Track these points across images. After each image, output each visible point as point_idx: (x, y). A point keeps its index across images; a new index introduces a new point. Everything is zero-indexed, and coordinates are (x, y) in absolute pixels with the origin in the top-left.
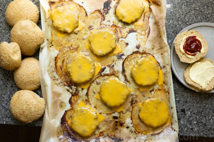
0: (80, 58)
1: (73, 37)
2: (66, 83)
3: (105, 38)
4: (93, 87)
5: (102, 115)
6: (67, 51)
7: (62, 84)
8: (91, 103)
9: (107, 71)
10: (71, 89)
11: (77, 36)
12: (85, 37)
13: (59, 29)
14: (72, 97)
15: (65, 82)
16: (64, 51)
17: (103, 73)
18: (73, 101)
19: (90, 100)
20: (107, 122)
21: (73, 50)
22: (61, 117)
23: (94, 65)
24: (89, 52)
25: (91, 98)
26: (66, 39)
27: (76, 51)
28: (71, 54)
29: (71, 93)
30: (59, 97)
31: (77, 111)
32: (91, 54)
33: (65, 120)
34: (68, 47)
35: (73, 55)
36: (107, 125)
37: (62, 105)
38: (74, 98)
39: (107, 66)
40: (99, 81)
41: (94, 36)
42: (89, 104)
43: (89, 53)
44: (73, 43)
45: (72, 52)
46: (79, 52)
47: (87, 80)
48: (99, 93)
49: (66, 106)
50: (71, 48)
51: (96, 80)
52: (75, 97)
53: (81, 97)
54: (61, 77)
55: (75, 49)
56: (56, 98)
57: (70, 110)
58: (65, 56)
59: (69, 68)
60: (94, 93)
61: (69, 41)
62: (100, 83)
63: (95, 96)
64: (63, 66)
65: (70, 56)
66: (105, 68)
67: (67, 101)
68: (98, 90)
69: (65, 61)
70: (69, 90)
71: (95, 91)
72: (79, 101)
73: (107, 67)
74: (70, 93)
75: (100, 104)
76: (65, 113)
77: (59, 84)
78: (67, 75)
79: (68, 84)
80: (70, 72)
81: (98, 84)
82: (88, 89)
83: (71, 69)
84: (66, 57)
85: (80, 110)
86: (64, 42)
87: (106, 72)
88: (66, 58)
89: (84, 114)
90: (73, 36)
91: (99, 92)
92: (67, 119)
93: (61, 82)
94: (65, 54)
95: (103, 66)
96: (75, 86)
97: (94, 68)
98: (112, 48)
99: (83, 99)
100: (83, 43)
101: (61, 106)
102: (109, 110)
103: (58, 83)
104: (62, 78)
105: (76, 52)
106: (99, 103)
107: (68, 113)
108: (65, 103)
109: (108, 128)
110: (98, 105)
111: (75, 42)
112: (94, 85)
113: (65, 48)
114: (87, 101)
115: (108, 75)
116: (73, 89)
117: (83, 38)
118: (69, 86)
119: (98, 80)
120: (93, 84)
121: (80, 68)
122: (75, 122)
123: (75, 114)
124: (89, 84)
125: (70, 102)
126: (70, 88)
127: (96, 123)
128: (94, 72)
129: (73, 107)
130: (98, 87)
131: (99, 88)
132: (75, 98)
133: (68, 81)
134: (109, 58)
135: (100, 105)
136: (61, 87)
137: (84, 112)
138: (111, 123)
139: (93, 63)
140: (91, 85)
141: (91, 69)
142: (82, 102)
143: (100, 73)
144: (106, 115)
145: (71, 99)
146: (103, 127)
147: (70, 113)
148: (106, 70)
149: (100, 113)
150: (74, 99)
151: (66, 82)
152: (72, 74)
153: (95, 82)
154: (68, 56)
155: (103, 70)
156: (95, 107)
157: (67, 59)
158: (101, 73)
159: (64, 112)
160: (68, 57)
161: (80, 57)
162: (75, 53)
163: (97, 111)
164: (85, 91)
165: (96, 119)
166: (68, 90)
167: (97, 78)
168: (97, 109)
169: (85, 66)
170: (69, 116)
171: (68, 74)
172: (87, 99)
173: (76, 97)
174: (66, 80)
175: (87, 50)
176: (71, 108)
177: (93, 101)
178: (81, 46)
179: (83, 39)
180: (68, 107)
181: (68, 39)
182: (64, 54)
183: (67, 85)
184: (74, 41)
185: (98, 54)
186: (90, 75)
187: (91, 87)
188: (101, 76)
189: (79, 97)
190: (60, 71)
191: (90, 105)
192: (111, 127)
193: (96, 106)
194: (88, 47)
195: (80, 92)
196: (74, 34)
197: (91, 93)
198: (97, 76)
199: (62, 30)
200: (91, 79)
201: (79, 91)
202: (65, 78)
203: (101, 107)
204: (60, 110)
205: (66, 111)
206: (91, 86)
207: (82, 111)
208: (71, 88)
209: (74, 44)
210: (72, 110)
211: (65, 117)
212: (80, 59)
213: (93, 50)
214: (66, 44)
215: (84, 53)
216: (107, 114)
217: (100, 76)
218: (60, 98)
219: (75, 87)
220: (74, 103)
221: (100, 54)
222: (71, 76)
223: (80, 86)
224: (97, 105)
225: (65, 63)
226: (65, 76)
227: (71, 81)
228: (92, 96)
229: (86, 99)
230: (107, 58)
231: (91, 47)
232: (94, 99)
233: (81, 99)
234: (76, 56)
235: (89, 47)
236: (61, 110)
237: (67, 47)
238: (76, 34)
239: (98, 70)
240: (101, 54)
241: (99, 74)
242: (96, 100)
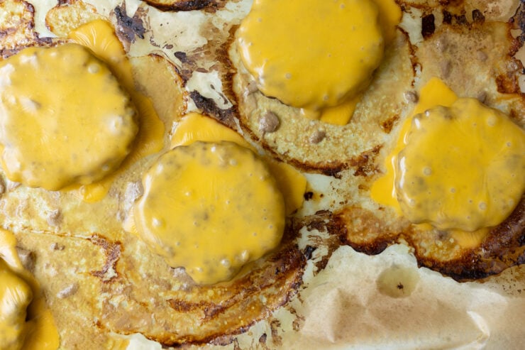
0: (155, 222)
1: (52, 272)
2: (290, 280)
3: (39, 105)
4: (292, 146)
5: (422, 91)
6: (129, 293)
7: (294, 298)
8: (369, 147)
9: (209, 82)
10: (314, 254)
11: (45, 253)
12: (48, 209)
14: (349, 243)
15: (282, 284)
16: (129, 307)
17: (222, 101)
18: (369, 237)
19: (356, 154)
20: (450, 65)
21: (122, 261)
22: (449, 282)
23: (185, 148)
24: (121, 182)
25: (346, 153)
26: (66, 304)
27: (122, 249)
28: (142, 271)
29: (333, 248)
30: (358, 306)
31: (419, 206)
32: (133, 169)
33: (462, 260)
34: (105, 290)
35: (146, 259)
36: (464, 65)
37: (394, 287)
38: (354, 234)
39: (184, 86)
40: (263, 120)
41: (34, 163)
42: (378, 158)
43: (130, 184)
44: (84, 270)
45: (131, 265)
46: (126, 234)
47: (266, 173)
48: (322, 110)
49: (395, 267)
50: (111, 273)
51: (259, 135)
52: (348, 226)
53: (348, 196)
54: (261, 308)
55: (111, 255)
56: (367, 317)
57: (411, 243)
58: (152, 300)
59: (211, 272)
60: (321, 137)
61: (74, 291)
62: (271, 113)
63: (337, 134)
64: (203, 303)
65: (149, 276)
66: (196, 96)
67: (371, 265)
68: (305, 121)
69: (181, 296)
70: (319, 259)
71: (313, 135)
72: (368, 205)
73: (189, 88)
74: (335, 254)
75: (370, 104)
76: (432, 268)
77: (293, 311)
78: (248, 280)
79: (292, 269)
80: (236, 263)
81: (276, 124)
82: (307, 167)
83: (218, 264)
84: (157, 297)
85: (413, 194)
86: (82, 315)
87: (213, 87)
88: (161, 294)
89: (432, 172)
90: (46, 272)
91: (316, 115)
92: (453, 255)
93: (284, 304)
94: (144, 300)
95: (185, 108)
96: (299, 236)
97: (201, 146)
98: (85, 65)
99: (354, 188)
100: (79, 216)
101: (400, 287)
102: (396, 62)
103: (293, 318)
104: (265, 300)
105: (128, 249)
106: (369, 109)
107: (426, 255)
108: (381, 270)
109: (478, 54)
110: (379, 113)
111: (78, 260)
112: (284, 143)
113: (112, 307)
114: (364, 166)
115: (229, 79)
116: (312, 243)
117: (52, 223)
118: (300, 263)
119: (259, 126)
120: (281, 149)
121: (206, 217)
122: (473, 212)
123: (437, 217)
124: (282, 163)
125: (374, 248)
126: (310, 257)
127: (468, 110)
128: (221, 144)
129: (395, 230)
130: (294, 121)
131: (297, 116)
132: (355, 228)
133: (278, 271)
134: (144, 83)
135: (375, 106)
136: (307, 300)
137: (423, 171)
138: (454, 46)
139: (178, 152)
140: (285, 155)
141: (207, 163)
142: (368, 192)
143: (222, 118)
144: (418, 72)
145: (360, 248)
146: (473, 82)
147: (427, 240)
148: (205, 92)
149: (416, 98)
150: (360, 232)
151: (281, 278)
152: (244, 256)
153: (270, 137)
154: (154, 288)
155: (206, 105)
156: (388, 126)
157: (170, 287)
158: (219, 112)
159: (423, 272)
160: (156, 286)
161: (149, 224)
162: (136, 251)
163: (404, 115)
164: (319, 182)
165: (449, 114)
166: (322, 265)
167: (247, 128)
168: (396, 118)
169: (193, 192)
170: (440, 244)
171: (242, 276)
172: (353, 171)
173: (351, 221)
174: (272, 281)
175: (110, 193)
176: (402, 240)
177: (361, 142)
178: (92, 228)
179: (58, 218)
180: (398, 254)
181: (65, 296)
182: (145, 305)
183: (296, 274)
184: (70, 264)
185: (128, 132)
186: (238, 163)
187: (297, 158)
188: (235, 110)
189: (346, 209)
190: (232, 316)
191: (383, 151)
192: (471, 43)
193: (385, 125)
194: (97, 191)
195: (323, 205)
196: (38, 267)
197: (325, 154)
198: (240, 131)
200: (256, 156)
201: (318, 213)
202: (263, 288)
203: (384, 97)
204: (420, 290)
205: (422, 262)
206: (291, 155)
207: (420, 184)
208: (310, 250)
209: (88, 264)
210: (414, 237)
211: (446, 264)
212: (163, 223)
213: (107, 162)
214: (91, 303)
215: (127, 206)
216: (414, 65)
217: (238, 117)
218: (363, 299)
219: (304, 231)
220: (380, 231)
221: (125, 124)
222: (251, 256)
223: (296, 212)
224: (377, 120)
225: (191, 298)
226: (254, 290)
227: (276, 259)
228: (336, 145)
229: (356, 174)
230: (144, 89)
231: (92, 173)
232: (351, 136)
233: (356, 198)
234: (147, 242)
235: (95, 183)
236: (418, 286)
237: (107, 295)
238: (33, 257)
239: (211, 129)
240: (123, 118)
241: (227, 121)
242: (353, 124)
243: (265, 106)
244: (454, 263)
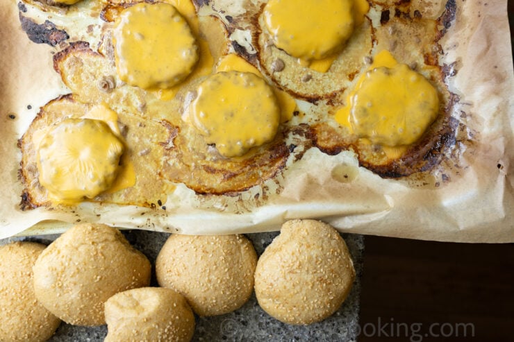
0: (202, 114)
1: (137, 139)
2: (279, 164)
3: (143, 37)
4: (290, 82)
5: (375, 57)
6: (180, 157)
7: (279, 175)
8: (338, 88)
9: (244, 37)
10: (295, 150)
11: (134, 128)
12: (138, 101)
13: (111, 178)
14: (318, 146)
15: (273, 165)
16: (179, 166)
17: (251, 49)
18: (331, 144)
19: (329, 92)
20: (396, 43)
21: (178, 139)
22: (377, 177)
23: (225, 73)
24: (184, 90)
25: (323, 90)
26: (142, 160)
27: (179, 131)
28: (189, 146)
29: (307, 147)
30: (318, 184)
31: (362, 125)
32: (191, 83)
33: (387, 166)
34: (166, 155)
35: (192, 139)
36: (405, 44)
37: (342, 176)
38: (321, 141)
39: (228, 37)
40: (274, 64)
41: (136, 71)
42: (343, 96)
43: (189, 93)
44: (155, 140)
45: (183, 142)
46: (183, 122)
47: (271, 93)
48: (311, 61)
49: (344, 164)
50: (171, 144)
51: (271, 71)
52: (318, 136)
53: (321, 117)
54: (257, 178)
55: (172, 134)
56: (322, 191)
57: (356, 151)
58: (193, 164)
59: (231, 148)
60: (309, 78)
61: (148, 153)
62: (280, 60)
63: (319, 78)
64: (223, 170)
65: (193, 149)
66: (235, 44)
67: (330, 161)
68: (300, 68)
69: (210, 164)
70: (298, 153)
71: (304, 76)
72: (332, 124)
73: (231, 39)
74: (308, 152)
75: (342, 62)
76: (368, 168)
77: (278, 183)
78: (252, 160)
79: (280, 157)
80: (246, 145)
81: (281, 68)
82: (297, 96)
83: (235, 143)
84: (196, 163)
85: (359, 117)
86: (151, 168)
87: (246, 40)
88: (199, 162)
89: (372, 106)
90: (132, 140)
91: (307, 64)
92: (383, 162)
93: (273, 177)
94: (188, 164)
95: (228, 50)
96: (287, 137)
97: (235, 73)
98: (173, 17)
99: (325, 112)
100: (156, 108)
101: (346, 177)
102: (362, 37)
103: (277, 187)
104: (261, 174)
105: (183, 132)
106: (341, 64)
107: (365, 160)
108: (335, 166)
109: (414, 39)
110: (347, 68)
111: (153, 135)
112: (285, 79)
113: (169, 165)
114: (333, 99)
115: (256, 36)
116: (294, 143)
117: (139, 109)
118: (285, 154)
119: (271, 67)
120: (283, 83)
121: (232, 115)
122: (395, 133)
123: (373, 133)
124: (281, 91)
125: (333, 151)
126: (292, 151)
127: (401, 72)
128: (248, 73)
129: (348, 142)
130: (293, 66)
131: (296, 63)
132: (322, 136)
133: (271, 156)
134: (205, 32)
135: (345, 63)
136: (287, 177)
137: (367, 105)
138: (400, 32)
139: (220, 74)
140: (285, 87)
141: (237, 83)
142: (334, 116)
143: (249, 59)
144: (375, 45)
145: (324, 150)
146: (410, 56)
147: (367, 151)
148: (241, 42)
149: (371, 61)
150: (325, 140)
151: (273, 161)
152: (252, 141)
153: (277, 74)
154: (195, 157)
155: (240, 50)
156: (351, 77)
157: (205, 158)
158: (248, 55)
159: (362, 170)
160: (197, 156)
161: (198, 116)
162: (188, 133)
163: (362, 71)
164: (304, 106)
165: (388, 72)
166: (299, 157)
167: (263, 67)
168: (357, 72)
169: (226, 100)
170: (375, 154)
171: (249, 157)
172: (325, 101)
173: (321, 133)
174: (267, 162)
175: (176, 97)
176: (351, 149)
177: (333, 84)
178: (163, 116)
179: (144, 107)
180: (347, 157)
181: (142, 155)
182: (188, 166)
183: (283, 160)
184: (148, 136)
185: (192, 59)
186: (255, 86)
187: (292, 89)
188: (258, 55)
189: (318, 125)
190: (240, 180)
191: (346, 92)
192: (411, 31)
193: (350, 76)
194: (170, 94)
195: (305, 120)
196: (128, 135)
197: (310, 89)
198: (259, 68)
199: (111, 169)
200: (266, 83)
201: (300, 124)
202: (261, 166)
203: (351, 59)
204: (358, 180)
205: (361, 164)
206: (289, 87)
207: (364, 112)
208: (293, 147)
209: (158, 137)
210: (359, 147)
211: (377, 167)
212: (206, 115)
213: (178, 76)
214: (157, 162)
215: (185, 105)
216: (373, 41)
217: (259, 59)
218: (321, 181)
219: (291, 135)
220: (338, 141)
221: (191, 54)
222: (255, 143)
223: (287, 122)
224: (345, 72)
225: (217, 166)
226: (255, 166)
227: (272, 149)
228: (318, 84)
229: (328, 104)
230: (205, 36)
231: (168, 82)
232: (327, 80)
233: (325, 118)
234: (195, 127)
235: (169, 88)
236: (357, 178)
237: (167, 157)
238: (126, 129)
239: (241, 64)
240: (191, 50)
241: (252, 61)
242: (330, 73)
243: (277, 55)
244: (382, 167)
